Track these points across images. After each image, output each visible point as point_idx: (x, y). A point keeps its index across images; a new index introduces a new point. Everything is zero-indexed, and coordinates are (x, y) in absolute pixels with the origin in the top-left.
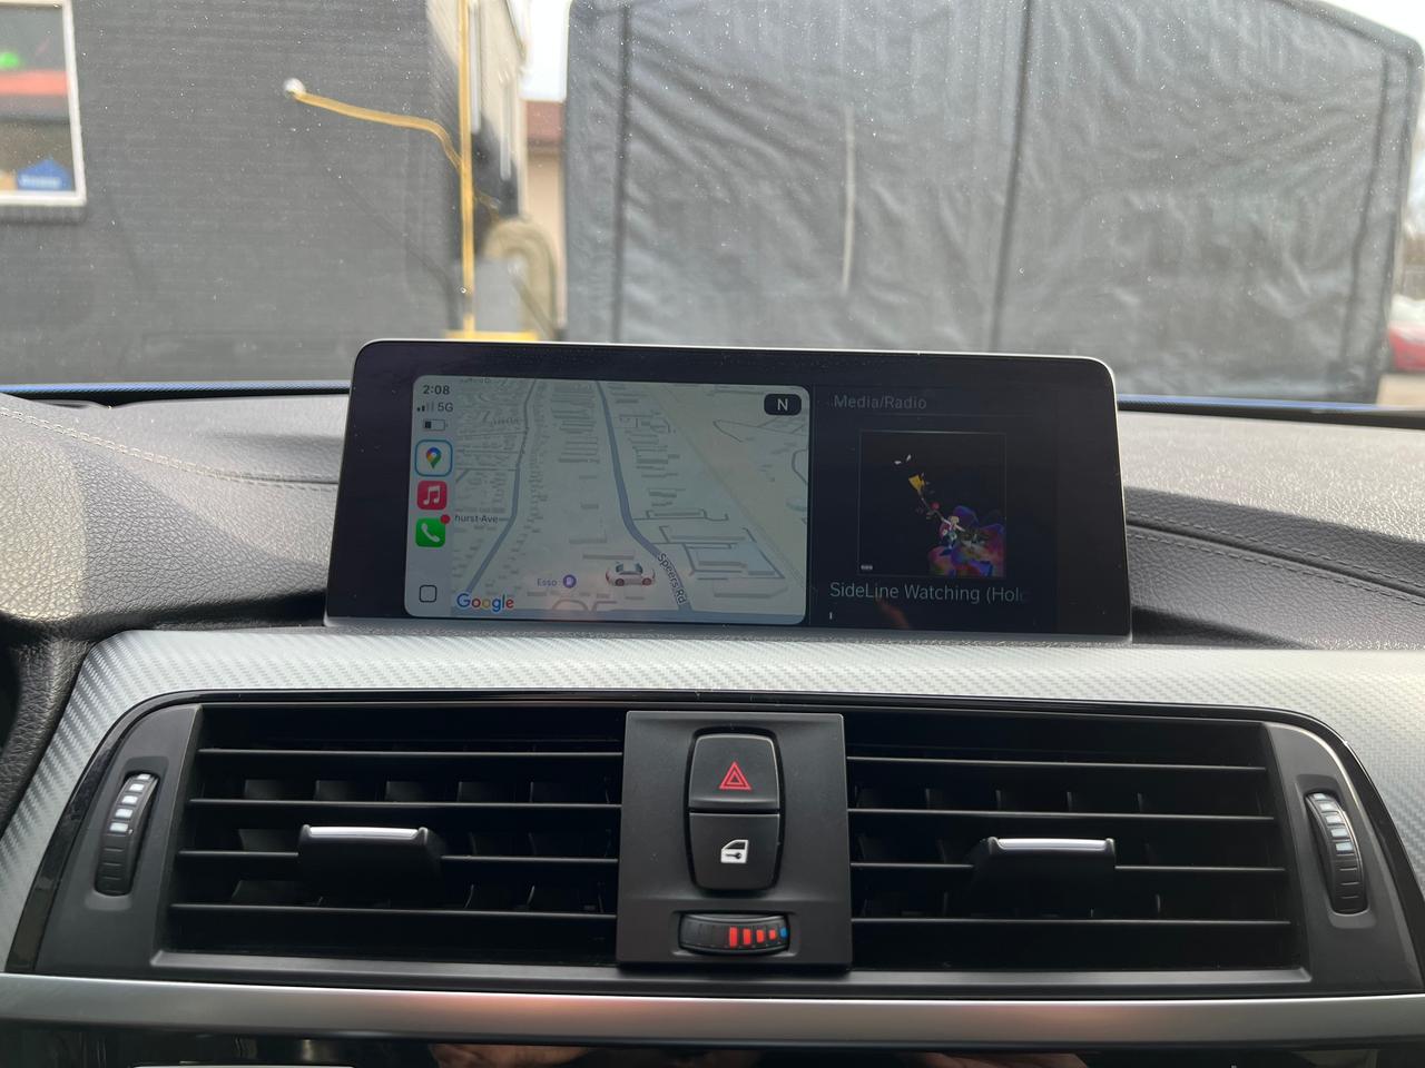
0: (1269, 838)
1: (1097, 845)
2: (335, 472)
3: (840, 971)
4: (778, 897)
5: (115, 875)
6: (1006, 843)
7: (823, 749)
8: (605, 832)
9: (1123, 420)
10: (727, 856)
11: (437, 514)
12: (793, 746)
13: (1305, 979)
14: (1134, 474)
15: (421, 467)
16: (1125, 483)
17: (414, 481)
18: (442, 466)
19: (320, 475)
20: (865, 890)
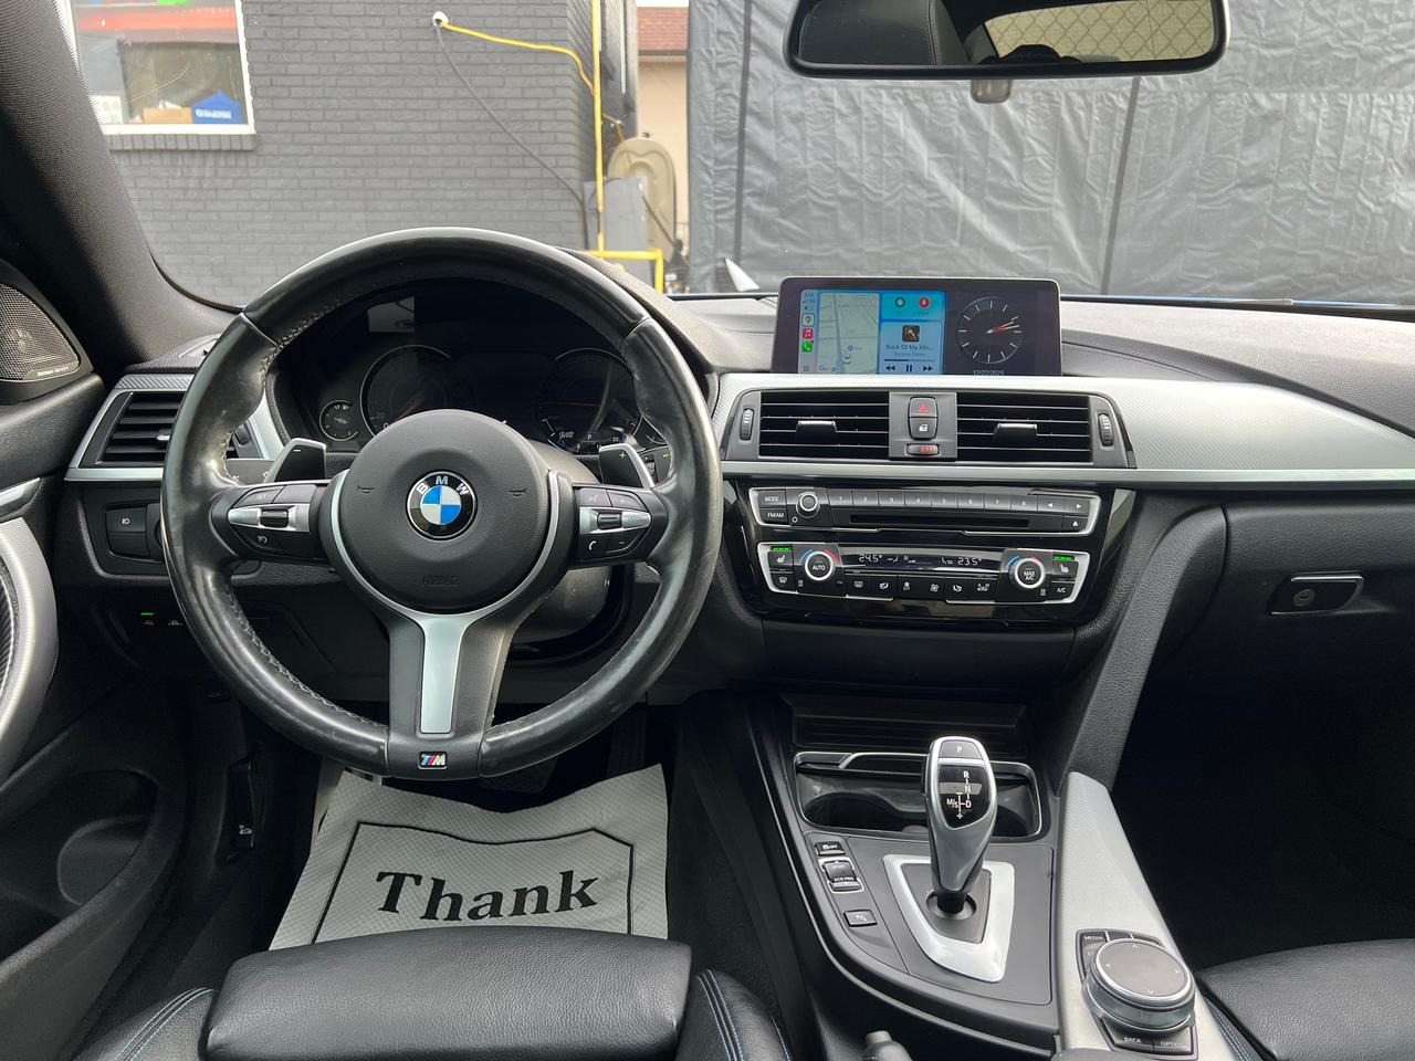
0: (1086, 429)
1: (1031, 426)
2: (772, 328)
3: (953, 460)
4: (935, 440)
5: (745, 436)
6: (1004, 425)
7: (951, 403)
8: (885, 425)
9: (1061, 303)
10: (921, 429)
11: (809, 340)
12: (941, 402)
13: (1092, 464)
14: (1064, 325)
15: (804, 323)
16: (1061, 327)
17: (801, 328)
18: (811, 323)
19: (768, 330)
20: (962, 441)
